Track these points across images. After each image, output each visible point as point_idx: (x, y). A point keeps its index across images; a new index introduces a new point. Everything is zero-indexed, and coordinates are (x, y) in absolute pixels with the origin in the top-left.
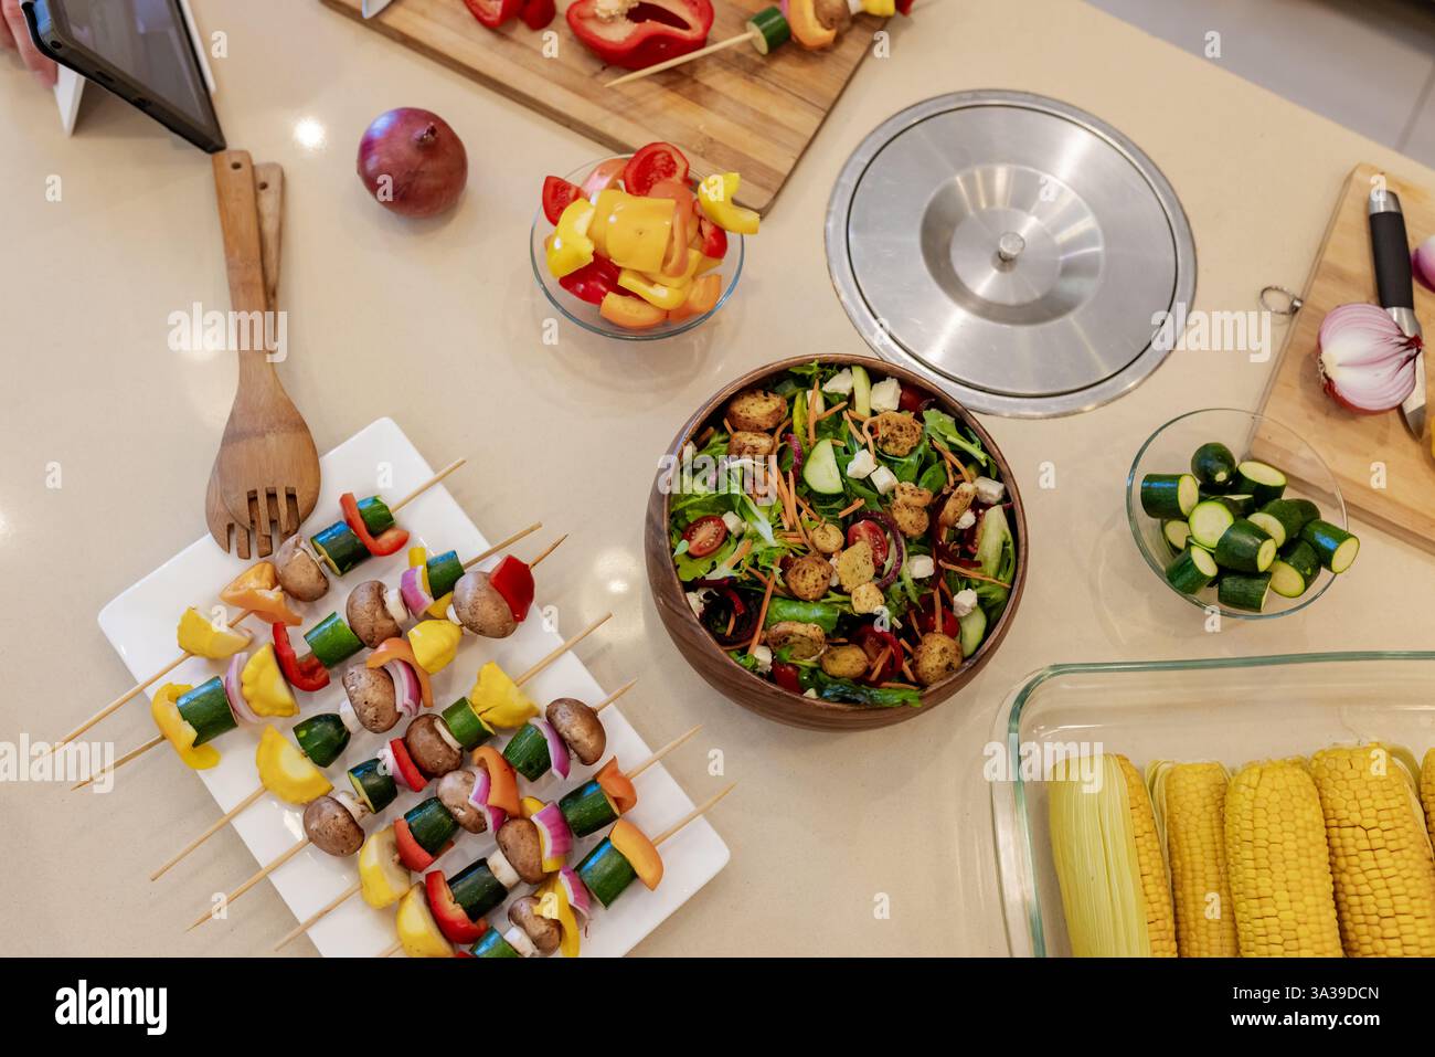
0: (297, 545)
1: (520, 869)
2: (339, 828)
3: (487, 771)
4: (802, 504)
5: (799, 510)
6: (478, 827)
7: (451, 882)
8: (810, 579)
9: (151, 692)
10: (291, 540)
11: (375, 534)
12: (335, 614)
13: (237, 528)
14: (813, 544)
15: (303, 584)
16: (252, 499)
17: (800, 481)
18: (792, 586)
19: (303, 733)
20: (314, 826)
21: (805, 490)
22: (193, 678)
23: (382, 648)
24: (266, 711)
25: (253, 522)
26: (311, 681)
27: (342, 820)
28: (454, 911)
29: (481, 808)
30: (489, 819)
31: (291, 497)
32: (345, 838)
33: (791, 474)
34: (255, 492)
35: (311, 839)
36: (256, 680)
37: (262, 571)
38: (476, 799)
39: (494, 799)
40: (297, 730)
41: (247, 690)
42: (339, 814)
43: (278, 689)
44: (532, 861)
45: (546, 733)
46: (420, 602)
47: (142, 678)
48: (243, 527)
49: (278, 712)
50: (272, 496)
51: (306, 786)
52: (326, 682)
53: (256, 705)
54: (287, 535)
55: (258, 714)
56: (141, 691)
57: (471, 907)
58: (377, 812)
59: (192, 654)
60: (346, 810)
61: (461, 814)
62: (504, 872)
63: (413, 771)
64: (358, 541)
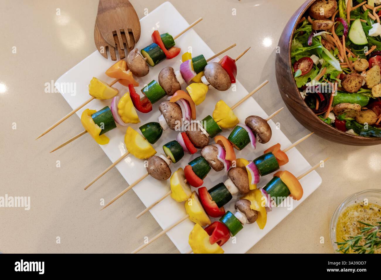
0: (136, 52)
1: (240, 187)
2: (163, 169)
3: (222, 146)
4: (348, 50)
5: (347, 53)
6: (220, 168)
7: (210, 191)
8: (353, 84)
9: (79, 114)
10: (134, 50)
11: (168, 49)
12: (154, 81)
13: (110, 48)
14: (354, 68)
15: (140, 68)
16: (115, 35)
17: (348, 39)
18: (345, 87)
19: (144, 130)
20: (152, 168)
21: (349, 43)
22: (97, 107)
23: (176, 94)
24: (127, 121)
25: (116, 44)
26: (145, 109)
27: (164, 166)
28: (212, 204)
29: (222, 161)
30: (226, 165)
31: (131, 33)
32: (165, 173)
33: (344, 37)
34: (115, 32)
35: (149, 174)
36: (124, 108)
37: (121, 64)
38: (220, 157)
39: (228, 157)
40: (141, 128)
41: (120, 112)
42: (162, 163)
43: (133, 112)
44: (245, 185)
45: (248, 130)
46: (190, 75)
47: (74, 108)
48: (112, 47)
49: (133, 121)
50: (123, 33)
51: (146, 152)
52: (151, 109)
53: (124, 118)
54: (131, 49)
55: (124, 122)
56: (74, 113)
57: (219, 202)
58: (176, 162)
59: (95, 98)
60: (165, 162)
61: (214, 163)
62: (232, 188)
63: (191, 145)
64: (162, 51)
